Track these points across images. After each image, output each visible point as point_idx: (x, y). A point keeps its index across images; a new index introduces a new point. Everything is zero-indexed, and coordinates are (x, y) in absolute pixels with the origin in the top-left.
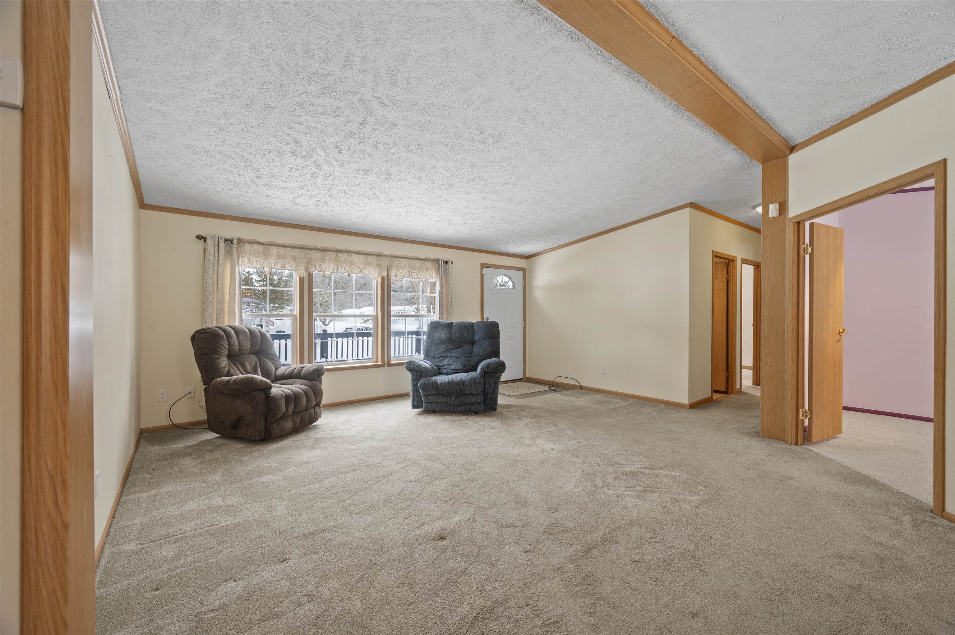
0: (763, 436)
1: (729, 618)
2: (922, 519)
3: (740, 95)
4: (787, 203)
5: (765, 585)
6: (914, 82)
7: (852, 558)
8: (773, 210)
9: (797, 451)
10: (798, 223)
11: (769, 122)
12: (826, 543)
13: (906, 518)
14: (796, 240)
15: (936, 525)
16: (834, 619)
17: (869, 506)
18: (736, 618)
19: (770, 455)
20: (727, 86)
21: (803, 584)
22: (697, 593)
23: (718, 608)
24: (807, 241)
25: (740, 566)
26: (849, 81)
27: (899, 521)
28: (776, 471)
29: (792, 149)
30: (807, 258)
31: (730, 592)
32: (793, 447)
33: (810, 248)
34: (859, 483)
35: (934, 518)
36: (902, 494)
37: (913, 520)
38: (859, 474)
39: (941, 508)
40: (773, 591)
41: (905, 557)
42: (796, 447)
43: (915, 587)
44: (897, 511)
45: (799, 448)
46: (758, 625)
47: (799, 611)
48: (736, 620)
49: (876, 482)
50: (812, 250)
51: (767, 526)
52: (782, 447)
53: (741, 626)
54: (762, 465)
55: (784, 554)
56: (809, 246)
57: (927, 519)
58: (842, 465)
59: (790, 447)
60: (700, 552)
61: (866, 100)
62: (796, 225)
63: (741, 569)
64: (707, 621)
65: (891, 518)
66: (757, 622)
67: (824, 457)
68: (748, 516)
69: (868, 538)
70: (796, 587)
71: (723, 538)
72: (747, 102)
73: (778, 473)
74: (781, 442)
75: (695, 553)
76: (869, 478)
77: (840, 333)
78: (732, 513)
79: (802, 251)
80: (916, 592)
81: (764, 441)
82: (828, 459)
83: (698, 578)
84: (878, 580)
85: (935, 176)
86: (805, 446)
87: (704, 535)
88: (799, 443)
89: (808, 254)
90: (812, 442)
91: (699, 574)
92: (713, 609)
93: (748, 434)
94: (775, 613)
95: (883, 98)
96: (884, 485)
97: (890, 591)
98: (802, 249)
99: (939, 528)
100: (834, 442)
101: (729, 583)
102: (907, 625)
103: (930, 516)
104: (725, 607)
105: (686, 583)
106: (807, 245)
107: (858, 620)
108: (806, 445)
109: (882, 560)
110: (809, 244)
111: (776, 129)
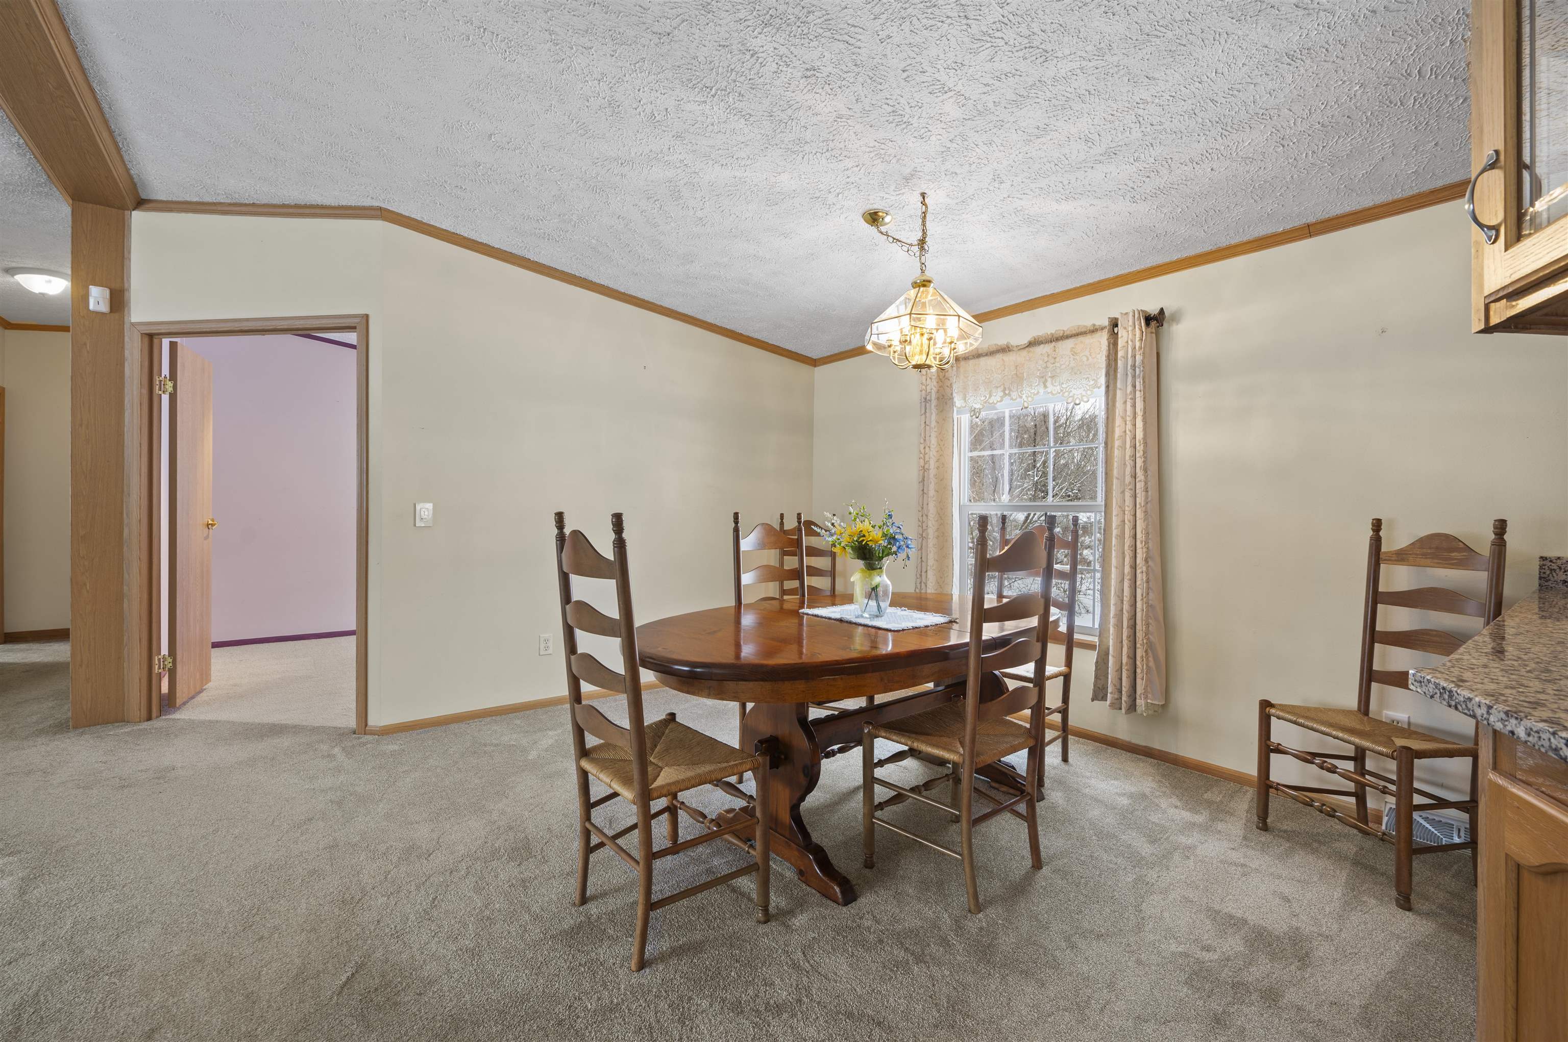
0: (75, 727)
1: (208, 990)
2: (350, 744)
3: (86, 64)
4: (126, 294)
5: (231, 916)
6: (337, 204)
7: (310, 820)
8: (98, 299)
9: (156, 728)
10: (151, 336)
11: (119, 139)
12: (273, 821)
13: (336, 750)
14: (146, 364)
15: (364, 744)
16: (331, 890)
17: (294, 756)
18: (220, 981)
19: (112, 751)
20: (66, 31)
21: (276, 881)
22: (131, 1005)
23: (183, 993)
24: (165, 370)
25: (178, 920)
26: (270, 158)
27: (331, 757)
28: (140, 769)
29: (141, 203)
30: (165, 399)
31: (187, 961)
32: (146, 725)
33: (169, 385)
34: (268, 736)
35: (359, 738)
36: (318, 728)
37: (344, 749)
38: (263, 725)
39: (364, 724)
40: (246, 914)
41: (357, 788)
42: (149, 723)
43: (379, 810)
44: (324, 747)
45: (156, 723)
46: (254, 964)
47: (291, 911)
48: (222, 983)
49: (286, 727)
50: (175, 387)
51: (180, 847)
52: (126, 730)
53: (233, 983)
54: (109, 770)
55: (231, 864)
56: (170, 380)
57: (355, 742)
58: (233, 723)
59: (141, 727)
60: (87, 952)
61: (279, 194)
62: (146, 340)
63: (183, 923)
64: (176, 1021)
65: (323, 757)
66: (251, 962)
67: (203, 723)
68: (140, 852)
69: (314, 789)
70: (270, 889)
71: (116, 906)
72: (94, 85)
73: (146, 771)
74: (117, 724)
75: (79, 959)
76: (275, 725)
77: (208, 525)
78: (108, 863)
79: (157, 387)
80: (383, 813)
81: (82, 734)
82: (210, 722)
83: (114, 986)
84: (347, 824)
85: (358, 330)
86: (164, 717)
87: (75, 924)
88: (154, 714)
89: (168, 393)
90: (175, 706)
91: (113, 980)
92: (176, 1000)
93: (41, 732)
94: (266, 934)
95: (297, 203)
96: (295, 727)
97: (362, 827)
98: (158, 383)
99: (369, 746)
100: (203, 696)
101: (176, 953)
102: (392, 847)
103: (356, 738)
104: (194, 983)
105: (96, 1009)
106: (165, 377)
107: (353, 873)
108: (165, 715)
109: (340, 803)
110: (168, 376)
111: (126, 158)
